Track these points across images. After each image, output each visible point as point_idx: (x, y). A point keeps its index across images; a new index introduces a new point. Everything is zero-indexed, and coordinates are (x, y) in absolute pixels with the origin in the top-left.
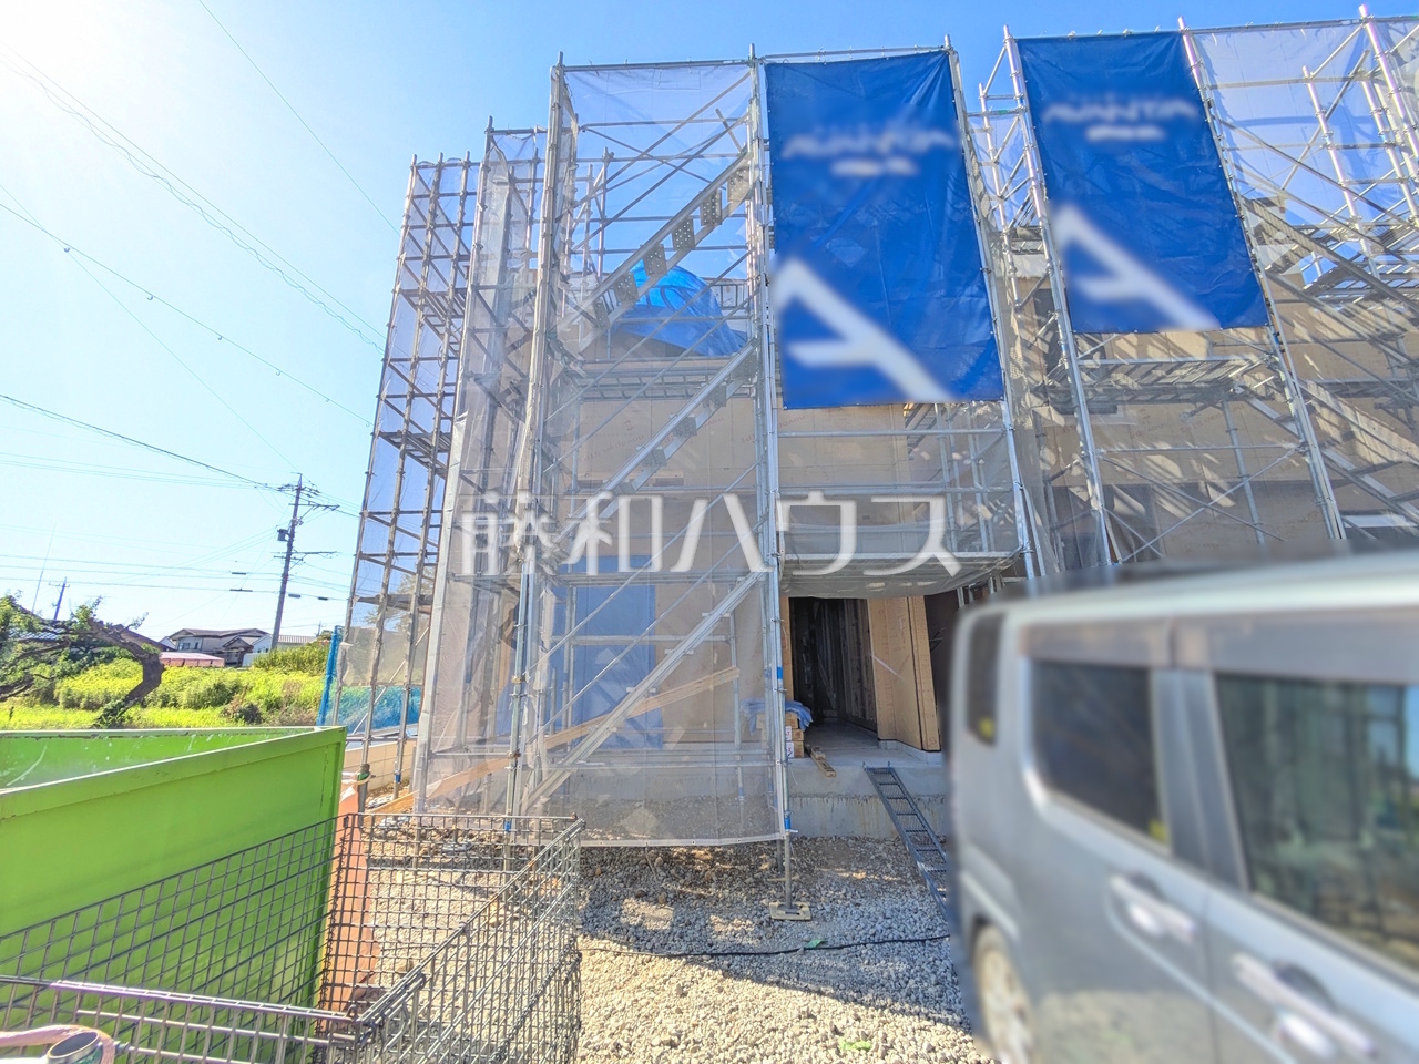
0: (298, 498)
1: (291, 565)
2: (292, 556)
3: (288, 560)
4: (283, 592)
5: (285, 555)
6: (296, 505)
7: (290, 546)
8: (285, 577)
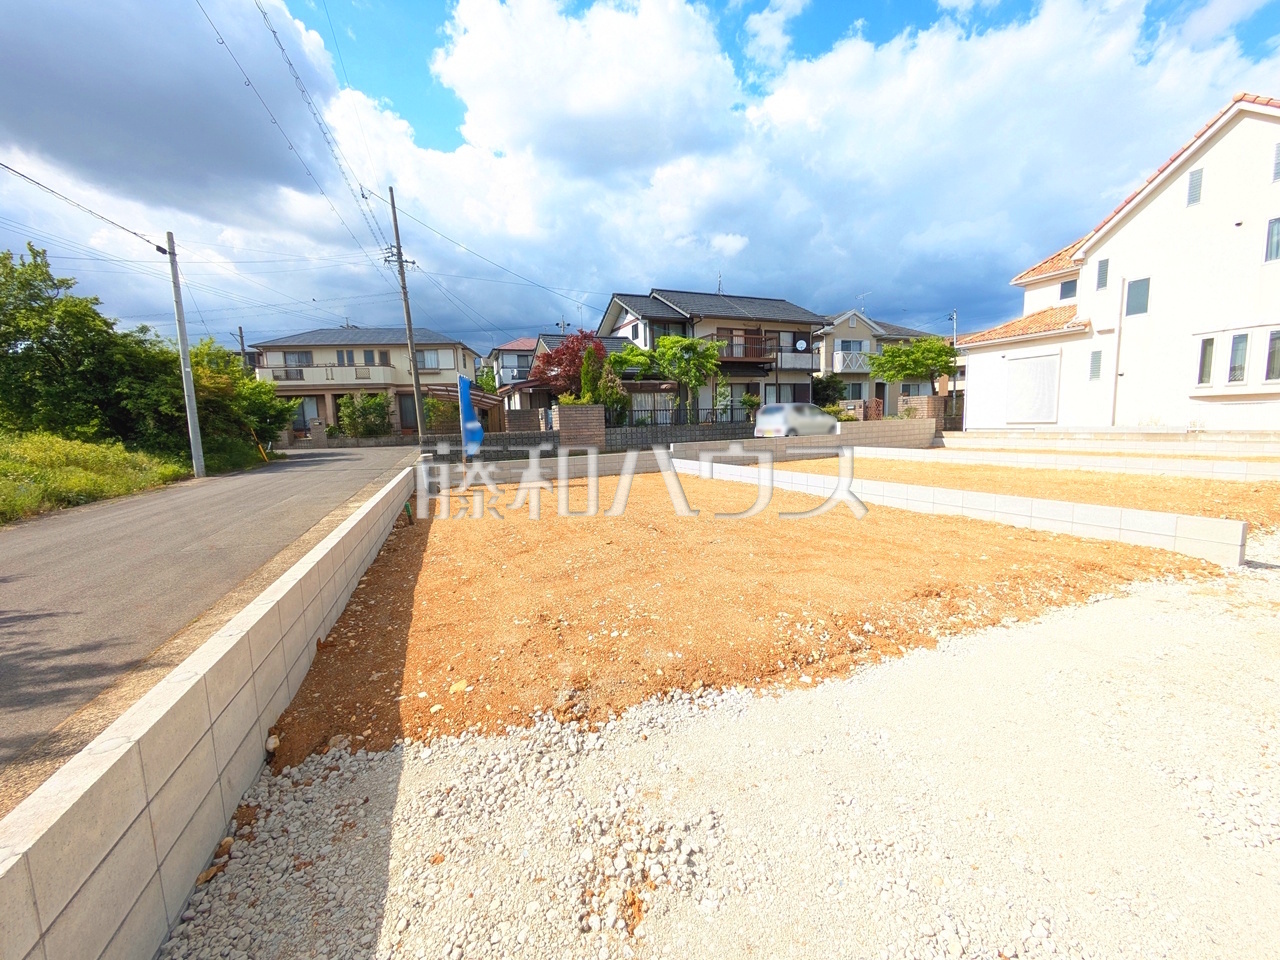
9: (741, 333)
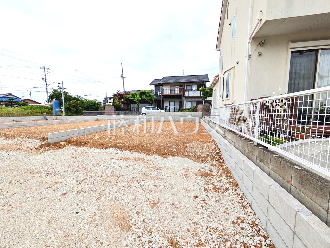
0: (45, 70)
1: (47, 86)
2: (47, 84)
3: (46, 85)
4: (47, 92)
5: (45, 84)
6: (45, 72)
7: (46, 82)
8: (47, 89)
9: (178, 87)
